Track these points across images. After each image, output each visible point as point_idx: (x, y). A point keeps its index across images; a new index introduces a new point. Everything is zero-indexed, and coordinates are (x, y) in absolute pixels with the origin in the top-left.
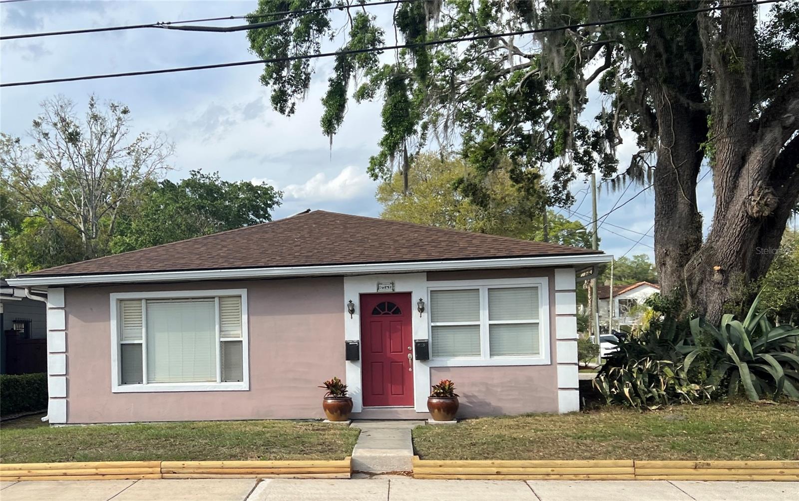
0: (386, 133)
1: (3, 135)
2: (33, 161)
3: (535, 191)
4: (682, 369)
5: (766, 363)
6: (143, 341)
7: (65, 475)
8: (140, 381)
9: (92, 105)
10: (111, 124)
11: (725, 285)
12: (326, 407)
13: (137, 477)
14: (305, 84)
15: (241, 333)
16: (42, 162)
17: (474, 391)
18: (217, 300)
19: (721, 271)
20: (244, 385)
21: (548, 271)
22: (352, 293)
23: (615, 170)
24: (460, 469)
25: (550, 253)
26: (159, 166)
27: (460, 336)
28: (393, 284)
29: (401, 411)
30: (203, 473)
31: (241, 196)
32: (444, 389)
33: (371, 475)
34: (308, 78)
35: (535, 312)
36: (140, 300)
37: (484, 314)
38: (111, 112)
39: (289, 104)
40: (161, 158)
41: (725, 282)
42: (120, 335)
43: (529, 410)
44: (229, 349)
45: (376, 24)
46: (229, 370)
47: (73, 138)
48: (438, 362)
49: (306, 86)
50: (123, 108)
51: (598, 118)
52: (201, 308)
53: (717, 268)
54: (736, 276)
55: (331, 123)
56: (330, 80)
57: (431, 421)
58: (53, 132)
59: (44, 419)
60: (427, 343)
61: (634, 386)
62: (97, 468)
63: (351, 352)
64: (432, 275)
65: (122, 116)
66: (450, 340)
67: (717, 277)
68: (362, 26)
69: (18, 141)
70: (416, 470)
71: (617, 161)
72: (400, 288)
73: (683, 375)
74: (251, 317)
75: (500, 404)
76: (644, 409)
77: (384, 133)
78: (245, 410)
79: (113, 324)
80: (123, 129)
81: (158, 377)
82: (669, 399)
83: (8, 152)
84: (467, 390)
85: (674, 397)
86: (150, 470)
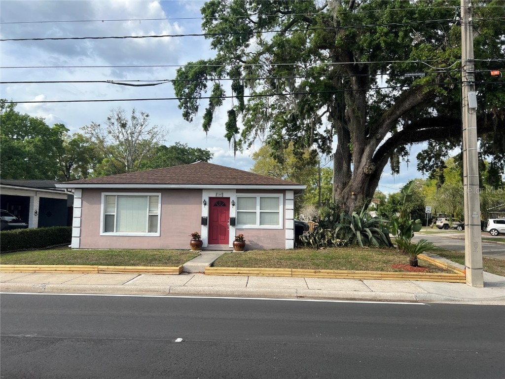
0: (227, 132)
1: (93, 122)
2: (106, 134)
3: (302, 159)
4: (335, 232)
5: (366, 232)
6: (115, 214)
7: (56, 270)
8: (113, 231)
9: (134, 112)
10: (141, 121)
11: (356, 200)
12: (191, 244)
13: (88, 272)
14: (196, 109)
15: (158, 212)
16: (110, 135)
17: (253, 239)
18: (148, 197)
19: (354, 194)
20: (158, 234)
21: (283, 191)
22: (206, 197)
23: (331, 152)
24: (224, 271)
25: (283, 184)
26: (162, 139)
27: (249, 216)
28: (222, 194)
29: (223, 246)
30: (116, 271)
31: (196, 154)
32: (239, 238)
33: (189, 273)
34: (197, 107)
35: (278, 208)
36: (115, 196)
37: (258, 207)
38: (141, 116)
39: (190, 117)
40: (163, 136)
41: (356, 199)
42: (105, 211)
43: (274, 248)
44: (153, 218)
45: (223, 88)
46: (152, 227)
47: (124, 126)
48: (239, 226)
49: (197, 111)
50: (146, 114)
51: (325, 131)
52: (141, 200)
53: (353, 193)
54: (360, 197)
55: (206, 126)
56: (206, 109)
57: (234, 251)
58: (116, 123)
59: (69, 246)
60: (235, 219)
61: (315, 239)
62: (70, 268)
63: (204, 221)
64: (238, 191)
65: (146, 118)
66: (244, 217)
67: (353, 197)
68: (217, 88)
69: (99, 126)
70: (206, 271)
71: (332, 149)
72: (225, 195)
73: (335, 236)
74: (162, 205)
75: (263, 245)
76: (318, 248)
77: (226, 132)
78: (157, 245)
79: (102, 206)
80: (146, 123)
81: (121, 230)
82: (328, 245)
83: (94, 130)
84: (250, 239)
85: (330, 244)
86: (93, 269)
